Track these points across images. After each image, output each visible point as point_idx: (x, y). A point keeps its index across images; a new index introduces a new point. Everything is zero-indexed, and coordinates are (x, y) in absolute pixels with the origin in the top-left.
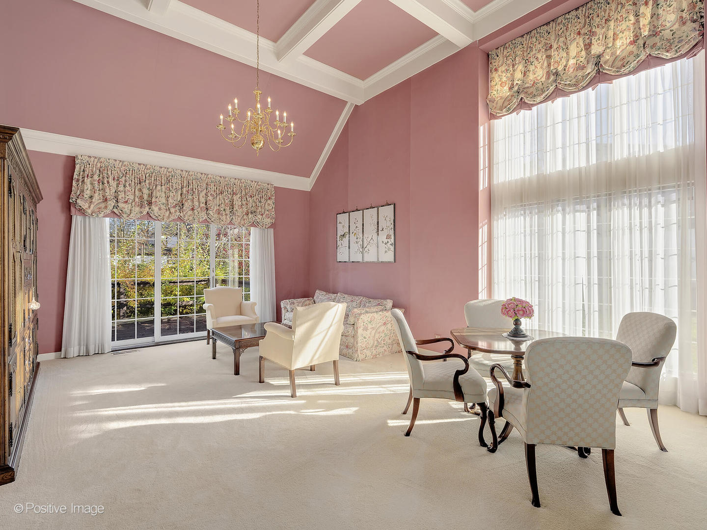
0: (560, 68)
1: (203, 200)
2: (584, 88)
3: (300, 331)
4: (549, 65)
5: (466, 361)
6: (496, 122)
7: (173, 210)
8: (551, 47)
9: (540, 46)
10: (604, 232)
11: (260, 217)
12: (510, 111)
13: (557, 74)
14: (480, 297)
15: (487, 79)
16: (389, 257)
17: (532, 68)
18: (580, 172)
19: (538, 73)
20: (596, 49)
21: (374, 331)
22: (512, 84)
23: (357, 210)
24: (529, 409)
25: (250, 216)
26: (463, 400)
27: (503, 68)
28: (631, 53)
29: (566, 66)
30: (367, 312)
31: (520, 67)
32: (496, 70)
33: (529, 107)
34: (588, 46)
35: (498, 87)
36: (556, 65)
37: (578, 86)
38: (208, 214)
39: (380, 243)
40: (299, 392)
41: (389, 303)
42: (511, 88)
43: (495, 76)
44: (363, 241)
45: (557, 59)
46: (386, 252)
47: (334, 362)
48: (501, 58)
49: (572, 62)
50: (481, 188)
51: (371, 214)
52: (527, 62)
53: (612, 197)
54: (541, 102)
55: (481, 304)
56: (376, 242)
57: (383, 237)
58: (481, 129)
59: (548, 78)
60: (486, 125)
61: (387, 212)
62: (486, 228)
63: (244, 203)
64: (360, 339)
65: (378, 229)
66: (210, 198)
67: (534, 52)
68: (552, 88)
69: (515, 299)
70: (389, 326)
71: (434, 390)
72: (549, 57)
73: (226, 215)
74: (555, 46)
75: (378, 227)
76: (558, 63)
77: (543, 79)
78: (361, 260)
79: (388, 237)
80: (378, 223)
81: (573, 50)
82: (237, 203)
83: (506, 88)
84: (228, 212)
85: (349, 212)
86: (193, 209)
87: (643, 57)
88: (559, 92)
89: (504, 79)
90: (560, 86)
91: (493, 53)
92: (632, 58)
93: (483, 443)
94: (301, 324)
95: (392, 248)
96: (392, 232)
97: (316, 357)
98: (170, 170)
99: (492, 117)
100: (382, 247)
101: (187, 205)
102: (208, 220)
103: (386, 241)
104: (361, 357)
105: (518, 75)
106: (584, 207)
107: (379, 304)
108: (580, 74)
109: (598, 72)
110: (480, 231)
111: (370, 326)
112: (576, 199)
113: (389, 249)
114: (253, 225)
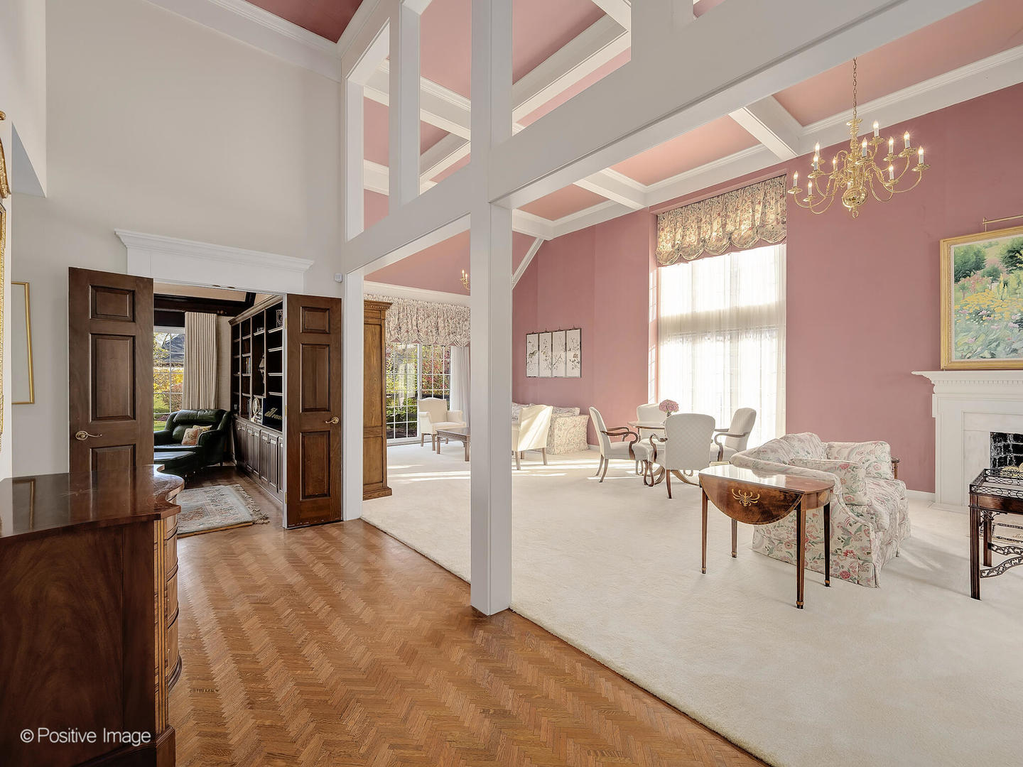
0: (707, 237)
1: (414, 323)
2: (722, 254)
3: (523, 424)
4: (699, 234)
5: (636, 436)
6: (662, 269)
7: (393, 333)
8: (701, 220)
9: (694, 218)
10: (734, 357)
11: (459, 337)
12: (672, 263)
13: (704, 241)
14: (649, 403)
15: (656, 237)
16: (576, 373)
17: (688, 233)
18: (720, 313)
19: (692, 238)
20: (730, 228)
21: (566, 432)
22: (674, 243)
23: (546, 332)
24: (667, 457)
25: (451, 335)
26: (634, 459)
27: (668, 229)
28: (750, 236)
29: (710, 237)
30: (560, 417)
31: (680, 231)
32: (663, 230)
33: (687, 261)
34: (724, 226)
35: (664, 243)
36: (704, 234)
37: (718, 252)
38: (419, 335)
39: (568, 361)
40: (522, 468)
41: (577, 410)
42: (673, 246)
43: (662, 234)
44: (552, 359)
45: (705, 229)
46: (573, 368)
47: (543, 449)
48: (666, 222)
49: (714, 234)
50: (650, 320)
51: (559, 336)
52: (685, 228)
53: (740, 331)
54: (694, 259)
55: (649, 407)
56: (564, 359)
57: (570, 355)
58: (651, 275)
59: (699, 244)
60: (655, 271)
61: (575, 335)
62: (654, 350)
63: (446, 324)
64: (556, 437)
65: (566, 349)
66: (420, 321)
67: (690, 221)
68: (701, 251)
69: (668, 401)
70: (578, 428)
71: (617, 454)
72: (699, 228)
73: (432, 335)
74: (704, 220)
75: (566, 347)
76: (706, 232)
77: (695, 243)
78: (550, 375)
79: (575, 356)
80: (566, 344)
81: (716, 226)
82: (441, 325)
83: (670, 245)
84: (434, 333)
85: (539, 333)
86: (407, 332)
87: (757, 239)
88: (706, 254)
89: (669, 237)
90: (707, 250)
91: (661, 216)
92: (749, 240)
93: (646, 483)
94: (525, 420)
95: (579, 365)
96: (578, 353)
97: (532, 443)
98: (390, 298)
99: (660, 265)
100: (570, 364)
101: (404, 328)
102: (418, 340)
103: (574, 359)
104: (557, 451)
105: (678, 237)
106: (722, 338)
107: (569, 412)
108: (719, 244)
109: (731, 244)
110: (650, 353)
111: (563, 428)
112: (717, 331)
113: (576, 366)
114: (453, 344)
